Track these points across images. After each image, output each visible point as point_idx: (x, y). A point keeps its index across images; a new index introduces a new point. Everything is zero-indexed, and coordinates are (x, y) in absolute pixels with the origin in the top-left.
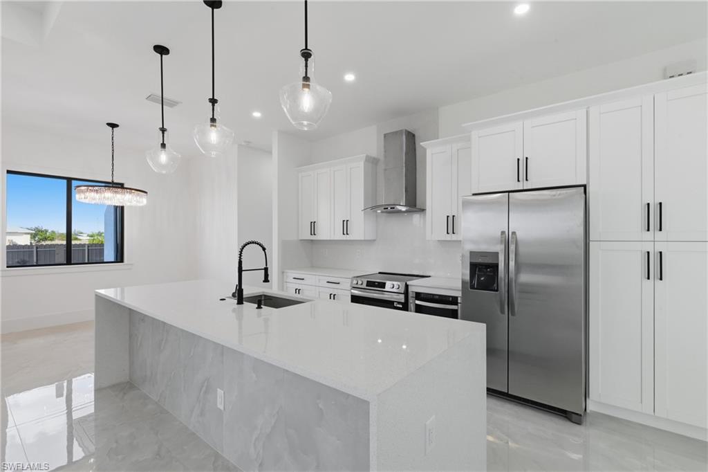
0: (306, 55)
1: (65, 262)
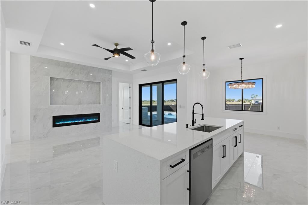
0: (153, 42)
1: (241, 110)
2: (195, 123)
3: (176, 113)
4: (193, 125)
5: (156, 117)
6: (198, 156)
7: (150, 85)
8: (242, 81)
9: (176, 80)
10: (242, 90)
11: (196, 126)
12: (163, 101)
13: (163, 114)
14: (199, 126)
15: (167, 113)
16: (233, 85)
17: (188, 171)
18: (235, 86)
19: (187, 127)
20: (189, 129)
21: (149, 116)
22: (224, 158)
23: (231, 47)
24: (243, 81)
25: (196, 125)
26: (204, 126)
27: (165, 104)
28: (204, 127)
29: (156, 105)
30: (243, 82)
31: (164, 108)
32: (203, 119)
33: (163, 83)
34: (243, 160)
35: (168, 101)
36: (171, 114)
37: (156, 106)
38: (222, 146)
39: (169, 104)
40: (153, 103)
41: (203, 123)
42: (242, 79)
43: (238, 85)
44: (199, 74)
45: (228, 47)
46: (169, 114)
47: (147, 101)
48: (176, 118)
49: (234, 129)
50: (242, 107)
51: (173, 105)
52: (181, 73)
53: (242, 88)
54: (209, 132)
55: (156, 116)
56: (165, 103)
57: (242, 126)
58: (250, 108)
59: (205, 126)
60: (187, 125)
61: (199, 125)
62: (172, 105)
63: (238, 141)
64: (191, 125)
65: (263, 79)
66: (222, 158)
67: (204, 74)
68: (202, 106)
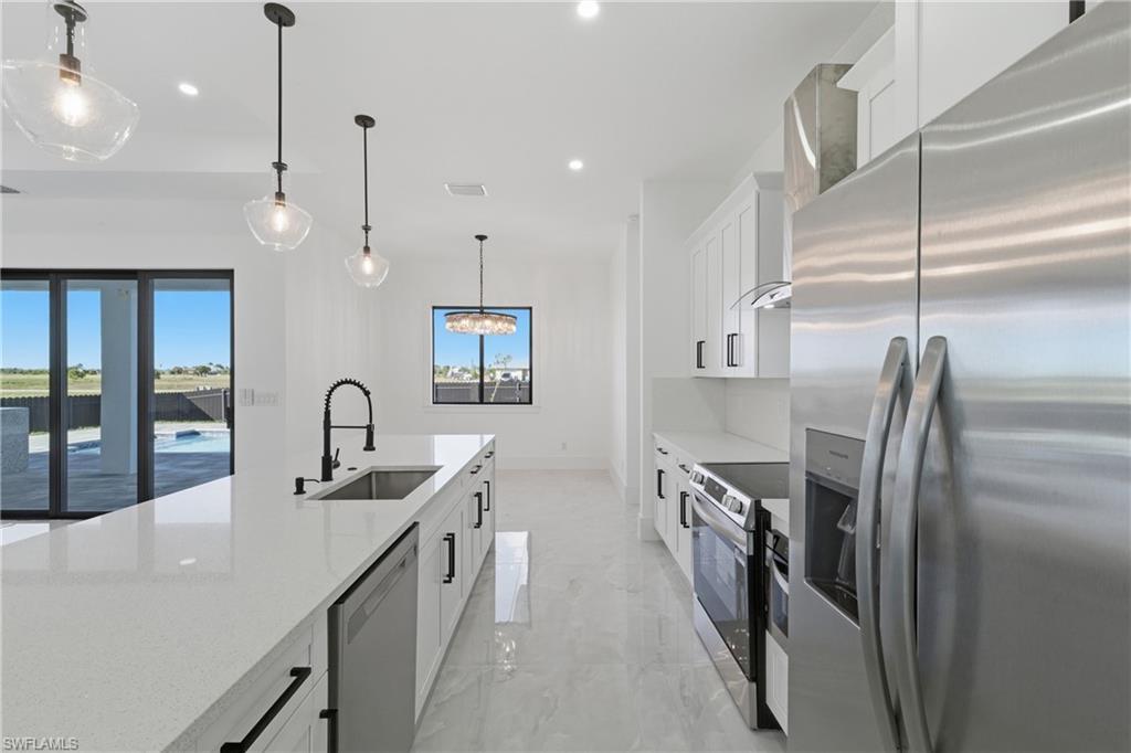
0: (70, 12)
1: (478, 401)
2: (337, 465)
3: (231, 425)
4: (327, 476)
5: (94, 457)
6: (368, 618)
7: (47, 282)
8: (482, 311)
9: (228, 274)
10: (482, 337)
11: (340, 481)
12: (146, 373)
13: (145, 438)
14: (354, 475)
15: (174, 432)
16: (460, 320)
17: (323, 715)
18: (465, 322)
19: (300, 490)
20: (312, 498)
21: (39, 456)
22: (449, 581)
23: (455, 188)
24: (482, 308)
25: (341, 476)
26: (370, 475)
27: (160, 387)
28: (374, 475)
29: (98, 391)
30: (482, 313)
31: (152, 408)
32: (370, 446)
33: (144, 279)
34: (494, 564)
35: (173, 373)
36: (195, 434)
37: (97, 398)
38: (445, 539)
39: (179, 387)
40: (70, 380)
41: (367, 463)
42: (484, 305)
43: (474, 319)
44: (346, 261)
45: (446, 185)
46: (180, 436)
47: (22, 372)
48: (228, 450)
49: (475, 470)
50: (482, 394)
51: (205, 391)
52: (263, 243)
53: (482, 332)
54: (400, 495)
55: (97, 451)
56: (156, 382)
57: (491, 453)
58: (493, 395)
59: (377, 473)
60: (300, 482)
61: (355, 472)
62: (201, 393)
63: (485, 506)
64: (319, 475)
65: (530, 309)
66: (445, 582)
67: (368, 265)
68: (367, 393)
